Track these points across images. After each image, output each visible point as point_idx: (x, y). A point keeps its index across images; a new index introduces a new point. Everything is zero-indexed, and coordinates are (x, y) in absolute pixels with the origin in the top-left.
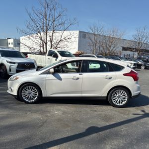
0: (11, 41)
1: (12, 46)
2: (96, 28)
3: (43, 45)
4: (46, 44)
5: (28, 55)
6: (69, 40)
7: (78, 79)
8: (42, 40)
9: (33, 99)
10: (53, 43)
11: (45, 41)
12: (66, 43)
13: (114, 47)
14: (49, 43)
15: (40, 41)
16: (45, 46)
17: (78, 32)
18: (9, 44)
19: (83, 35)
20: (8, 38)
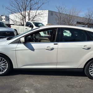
0: (4, 17)
1: (5, 20)
2: (61, 8)
3: (23, 19)
4: (25, 18)
5: (11, 25)
6: (42, 15)
7: (52, 49)
8: (22, 15)
9: (3, 71)
10: (30, 17)
11: (24, 16)
12: (39, 17)
13: (73, 21)
14: (27, 18)
15: (21, 15)
16: (24, 20)
17: (48, 11)
18: (3, 19)
19: (51, 13)
20: (2, 16)
